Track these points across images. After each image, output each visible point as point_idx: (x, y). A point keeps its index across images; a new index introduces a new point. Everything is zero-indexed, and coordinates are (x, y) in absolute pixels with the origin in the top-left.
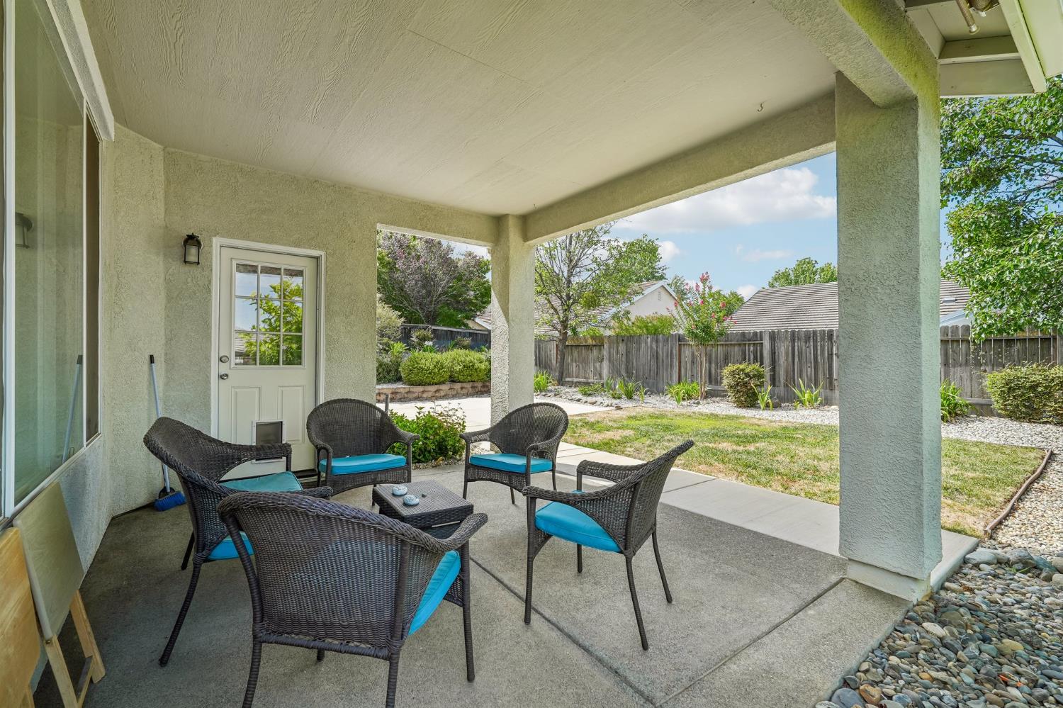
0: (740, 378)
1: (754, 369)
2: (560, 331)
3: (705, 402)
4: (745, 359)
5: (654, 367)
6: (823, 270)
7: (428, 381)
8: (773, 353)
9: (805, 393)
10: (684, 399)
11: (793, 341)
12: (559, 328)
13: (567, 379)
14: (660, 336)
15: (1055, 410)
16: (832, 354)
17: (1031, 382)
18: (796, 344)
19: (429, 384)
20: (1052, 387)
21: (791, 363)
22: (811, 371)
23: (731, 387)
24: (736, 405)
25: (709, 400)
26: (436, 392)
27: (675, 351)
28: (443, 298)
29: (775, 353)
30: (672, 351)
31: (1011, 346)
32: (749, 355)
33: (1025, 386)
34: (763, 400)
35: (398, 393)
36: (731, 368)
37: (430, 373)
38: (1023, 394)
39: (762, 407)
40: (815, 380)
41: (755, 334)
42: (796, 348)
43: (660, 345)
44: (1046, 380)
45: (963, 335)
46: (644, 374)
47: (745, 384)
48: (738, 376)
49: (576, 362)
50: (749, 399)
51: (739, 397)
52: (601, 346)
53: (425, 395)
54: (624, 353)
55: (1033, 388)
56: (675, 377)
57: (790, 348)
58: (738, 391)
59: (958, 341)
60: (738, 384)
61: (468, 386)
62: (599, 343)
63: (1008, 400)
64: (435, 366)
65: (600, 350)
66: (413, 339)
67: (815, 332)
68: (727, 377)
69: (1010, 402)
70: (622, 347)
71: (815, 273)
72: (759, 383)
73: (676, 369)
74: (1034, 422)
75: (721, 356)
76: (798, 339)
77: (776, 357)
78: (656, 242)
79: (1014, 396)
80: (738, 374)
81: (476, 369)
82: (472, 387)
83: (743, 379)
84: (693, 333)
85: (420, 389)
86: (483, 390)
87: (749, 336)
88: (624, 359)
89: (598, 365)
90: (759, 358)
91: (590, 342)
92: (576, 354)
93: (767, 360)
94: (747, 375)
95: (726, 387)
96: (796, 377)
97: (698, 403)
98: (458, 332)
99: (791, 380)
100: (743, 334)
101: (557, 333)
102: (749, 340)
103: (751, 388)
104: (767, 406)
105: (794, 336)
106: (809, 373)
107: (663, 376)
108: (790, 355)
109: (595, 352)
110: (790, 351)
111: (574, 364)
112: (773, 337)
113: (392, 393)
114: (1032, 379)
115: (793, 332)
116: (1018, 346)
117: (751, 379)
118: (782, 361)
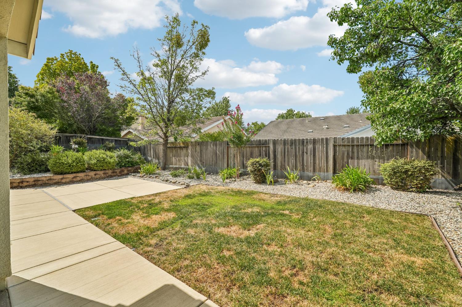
0: (256, 167)
1: (264, 161)
2: (163, 139)
3: (239, 180)
4: (260, 155)
5: (214, 159)
6: (296, 114)
7: (67, 171)
8: (275, 152)
9: (291, 175)
10: (227, 178)
11: (285, 145)
12: (163, 137)
13: (171, 166)
14: (218, 142)
15: (416, 184)
16: (304, 152)
17: (405, 169)
18: (286, 146)
19: (69, 173)
20: (415, 171)
21: (283, 157)
22: (292, 161)
23: (252, 172)
24: (255, 181)
25: (241, 178)
26: (73, 178)
27: (225, 151)
28: (99, 119)
29: (275, 151)
30: (224, 150)
31: (387, 148)
32: (263, 152)
33: (402, 171)
34: (269, 179)
35: (40, 180)
36: (252, 160)
37: (70, 166)
38: (400, 176)
39: (268, 183)
40: (295, 166)
41: (266, 141)
42: (286, 147)
43: (218, 147)
44: (413, 168)
45: (366, 142)
46: (210, 162)
47: (260, 170)
48: (255, 166)
49: (174, 157)
50: (261, 179)
51: (256, 178)
52: (187, 147)
53: (64, 181)
54: (199, 151)
55: (406, 172)
56: (226, 165)
57: (283, 148)
58: (256, 175)
59: (363, 145)
60: (255, 170)
61: (101, 173)
62: (186, 146)
63: (393, 179)
64: (74, 162)
65: (187, 150)
66: (71, 143)
67: (295, 140)
68: (250, 166)
69: (394, 180)
70: (198, 148)
71: (294, 115)
72: (266, 170)
73: (226, 160)
74: (405, 191)
75: (249, 154)
76: (287, 144)
77: (276, 154)
78: (228, 98)
79: (396, 177)
80: (256, 164)
81: (106, 162)
82: (104, 174)
83: (258, 167)
84: (232, 140)
85: (60, 177)
86: (112, 174)
87: (263, 142)
88: (199, 155)
89: (186, 158)
90: (267, 155)
91: (182, 145)
92: (174, 151)
93: (272, 155)
94: (260, 165)
95: (249, 172)
96: (286, 165)
97: (235, 181)
98: (107, 139)
99: (283, 168)
100: (260, 140)
101: (161, 140)
102: (263, 144)
103: (263, 173)
104: (271, 183)
105: (285, 142)
106: (292, 162)
107: (219, 164)
108: (283, 154)
109: (184, 150)
110: (283, 151)
111: (173, 158)
112: (275, 142)
113: (34, 181)
114: (406, 167)
115: (285, 140)
116: (391, 148)
117: (262, 167)
118: (279, 157)
